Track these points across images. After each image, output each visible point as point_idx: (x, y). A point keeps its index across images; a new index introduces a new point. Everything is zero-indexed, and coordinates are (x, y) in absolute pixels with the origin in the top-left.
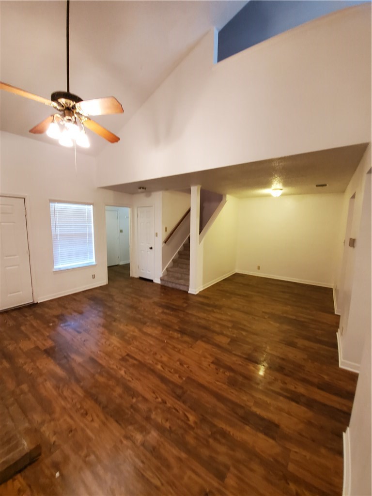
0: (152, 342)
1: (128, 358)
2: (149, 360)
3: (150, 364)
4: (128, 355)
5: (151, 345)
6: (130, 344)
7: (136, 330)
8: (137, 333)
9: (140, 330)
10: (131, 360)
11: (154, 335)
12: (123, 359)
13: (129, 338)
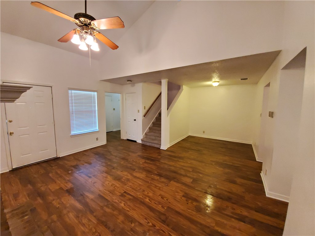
0: (140, 183)
1: (125, 194)
2: (139, 195)
3: (140, 198)
4: (125, 192)
5: (140, 185)
6: (126, 185)
7: (129, 175)
8: (130, 177)
9: (131, 175)
10: (128, 196)
11: (141, 178)
12: (122, 195)
13: (125, 180)
